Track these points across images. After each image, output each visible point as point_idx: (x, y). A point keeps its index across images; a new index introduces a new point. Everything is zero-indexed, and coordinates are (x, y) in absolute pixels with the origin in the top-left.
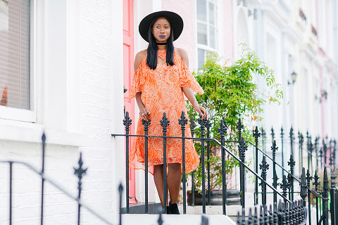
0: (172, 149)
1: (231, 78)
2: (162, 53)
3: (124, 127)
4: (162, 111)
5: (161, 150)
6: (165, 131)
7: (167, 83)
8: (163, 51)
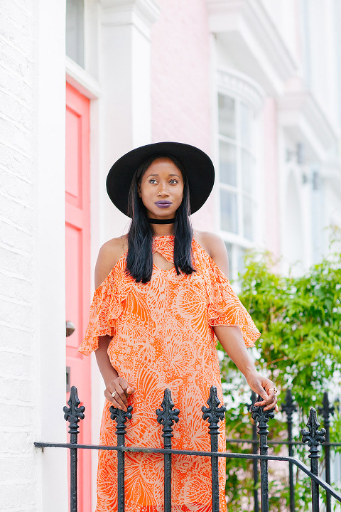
0: (188, 482)
1: (302, 302)
2: (163, 243)
3: (65, 425)
4: (162, 386)
5: (159, 484)
6: (167, 435)
7: (178, 317)
8: (167, 239)
